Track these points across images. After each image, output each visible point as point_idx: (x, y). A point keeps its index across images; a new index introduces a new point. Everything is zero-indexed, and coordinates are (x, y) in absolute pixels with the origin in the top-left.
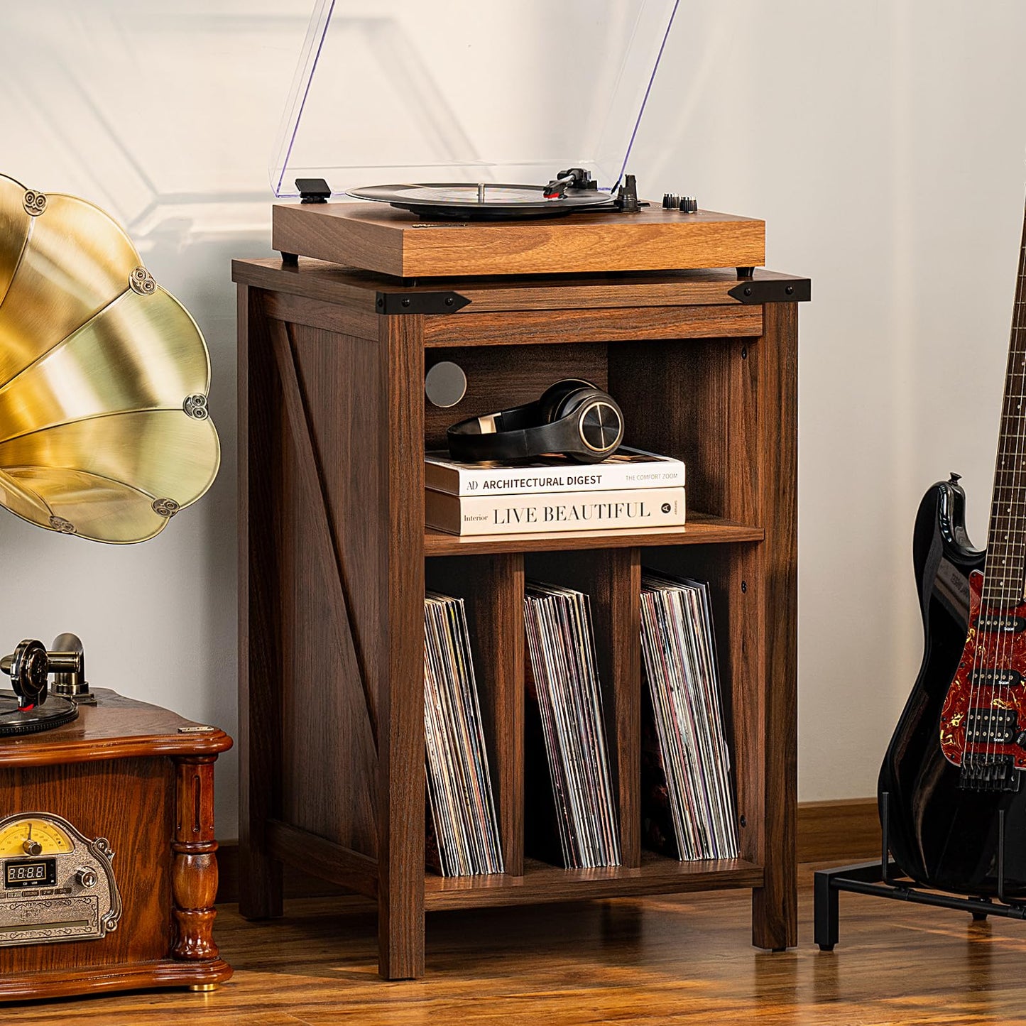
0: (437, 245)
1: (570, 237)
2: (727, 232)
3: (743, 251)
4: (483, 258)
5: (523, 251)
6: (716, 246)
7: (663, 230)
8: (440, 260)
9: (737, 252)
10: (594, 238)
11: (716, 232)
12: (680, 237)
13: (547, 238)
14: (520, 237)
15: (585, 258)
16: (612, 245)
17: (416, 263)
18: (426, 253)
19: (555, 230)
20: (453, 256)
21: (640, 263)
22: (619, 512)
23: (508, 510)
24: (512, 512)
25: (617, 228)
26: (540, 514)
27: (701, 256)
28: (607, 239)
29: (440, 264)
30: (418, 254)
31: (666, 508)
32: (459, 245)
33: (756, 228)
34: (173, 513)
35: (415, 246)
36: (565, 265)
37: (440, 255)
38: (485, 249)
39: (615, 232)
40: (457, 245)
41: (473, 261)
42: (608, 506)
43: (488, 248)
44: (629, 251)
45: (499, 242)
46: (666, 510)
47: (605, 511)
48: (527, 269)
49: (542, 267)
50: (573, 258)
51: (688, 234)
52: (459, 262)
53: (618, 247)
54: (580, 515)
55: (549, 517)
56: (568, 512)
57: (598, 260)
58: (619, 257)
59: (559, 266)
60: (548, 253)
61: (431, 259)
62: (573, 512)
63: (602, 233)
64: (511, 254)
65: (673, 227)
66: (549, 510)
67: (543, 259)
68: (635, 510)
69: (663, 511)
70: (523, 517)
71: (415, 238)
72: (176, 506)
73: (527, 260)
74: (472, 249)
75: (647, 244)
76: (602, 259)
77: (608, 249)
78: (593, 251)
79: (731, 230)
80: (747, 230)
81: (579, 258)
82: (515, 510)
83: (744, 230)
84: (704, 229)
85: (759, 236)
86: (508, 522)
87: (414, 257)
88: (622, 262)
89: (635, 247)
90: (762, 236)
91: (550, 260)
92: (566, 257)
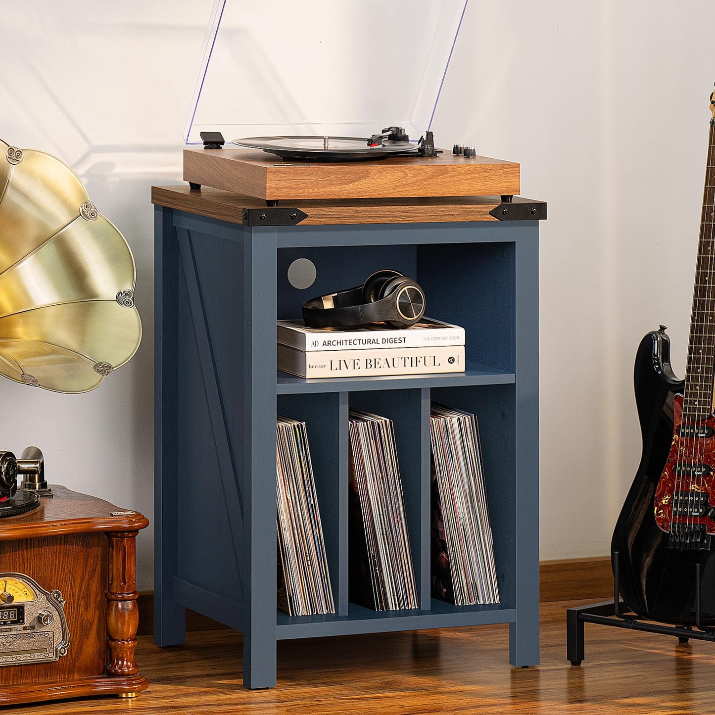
0: (291, 178)
1: (384, 173)
2: (493, 172)
3: (505, 184)
4: (323, 187)
5: (351, 182)
6: (486, 180)
7: (449, 169)
8: (293, 188)
9: (500, 185)
10: (400, 174)
11: (485, 171)
12: (461, 174)
13: (367, 174)
14: (349, 173)
15: (395, 188)
16: (413, 179)
17: (275, 190)
18: (283, 184)
19: (373, 169)
20: (302, 186)
21: (431, 192)
22: (418, 362)
23: (340, 361)
24: (343, 363)
25: (416, 168)
26: (362, 364)
27: (475, 188)
28: (409, 175)
29: (293, 191)
30: (277, 184)
31: (451, 360)
32: (306, 178)
33: (513, 169)
34: (108, 372)
35: (274, 179)
36: (380, 193)
37: (293, 185)
38: (324, 181)
39: (415, 171)
40: (304, 178)
41: (316, 189)
42: (410, 359)
43: (326, 180)
44: (425, 183)
45: (333, 176)
46: (451, 361)
47: (408, 362)
48: (354, 195)
49: (364, 194)
50: (386, 188)
51: (466, 172)
52: (306, 190)
53: (418, 181)
54: (391, 364)
55: (369, 366)
56: (382, 363)
57: (404, 189)
58: (418, 188)
59: (377, 193)
60: (369, 184)
61: (287, 188)
62: (386, 362)
63: (407, 171)
64: (343, 184)
65: (456, 168)
66: (369, 361)
67: (365, 189)
68: (429, 361)
69: (449, 362)
70: (351, 366)
71: (275, 173)
72: (110, 367)
73: (354, 189)
74: (315, 181)
75: (438, 179)
76: (407, 189)
77: (410, 182)
78: (400, 183)
79: (497, 170)
80: (508, 170)
81: (390, 188)
82: (344, 361)
83: (505, 170)
84: (477, 169)
85: (515, 174)
86: (340, 369)
87: (274, 186)
88: (420, 191)
89: (429, 180)
90: (518, 174)
91: (370, 189)
92: (381, 187)
